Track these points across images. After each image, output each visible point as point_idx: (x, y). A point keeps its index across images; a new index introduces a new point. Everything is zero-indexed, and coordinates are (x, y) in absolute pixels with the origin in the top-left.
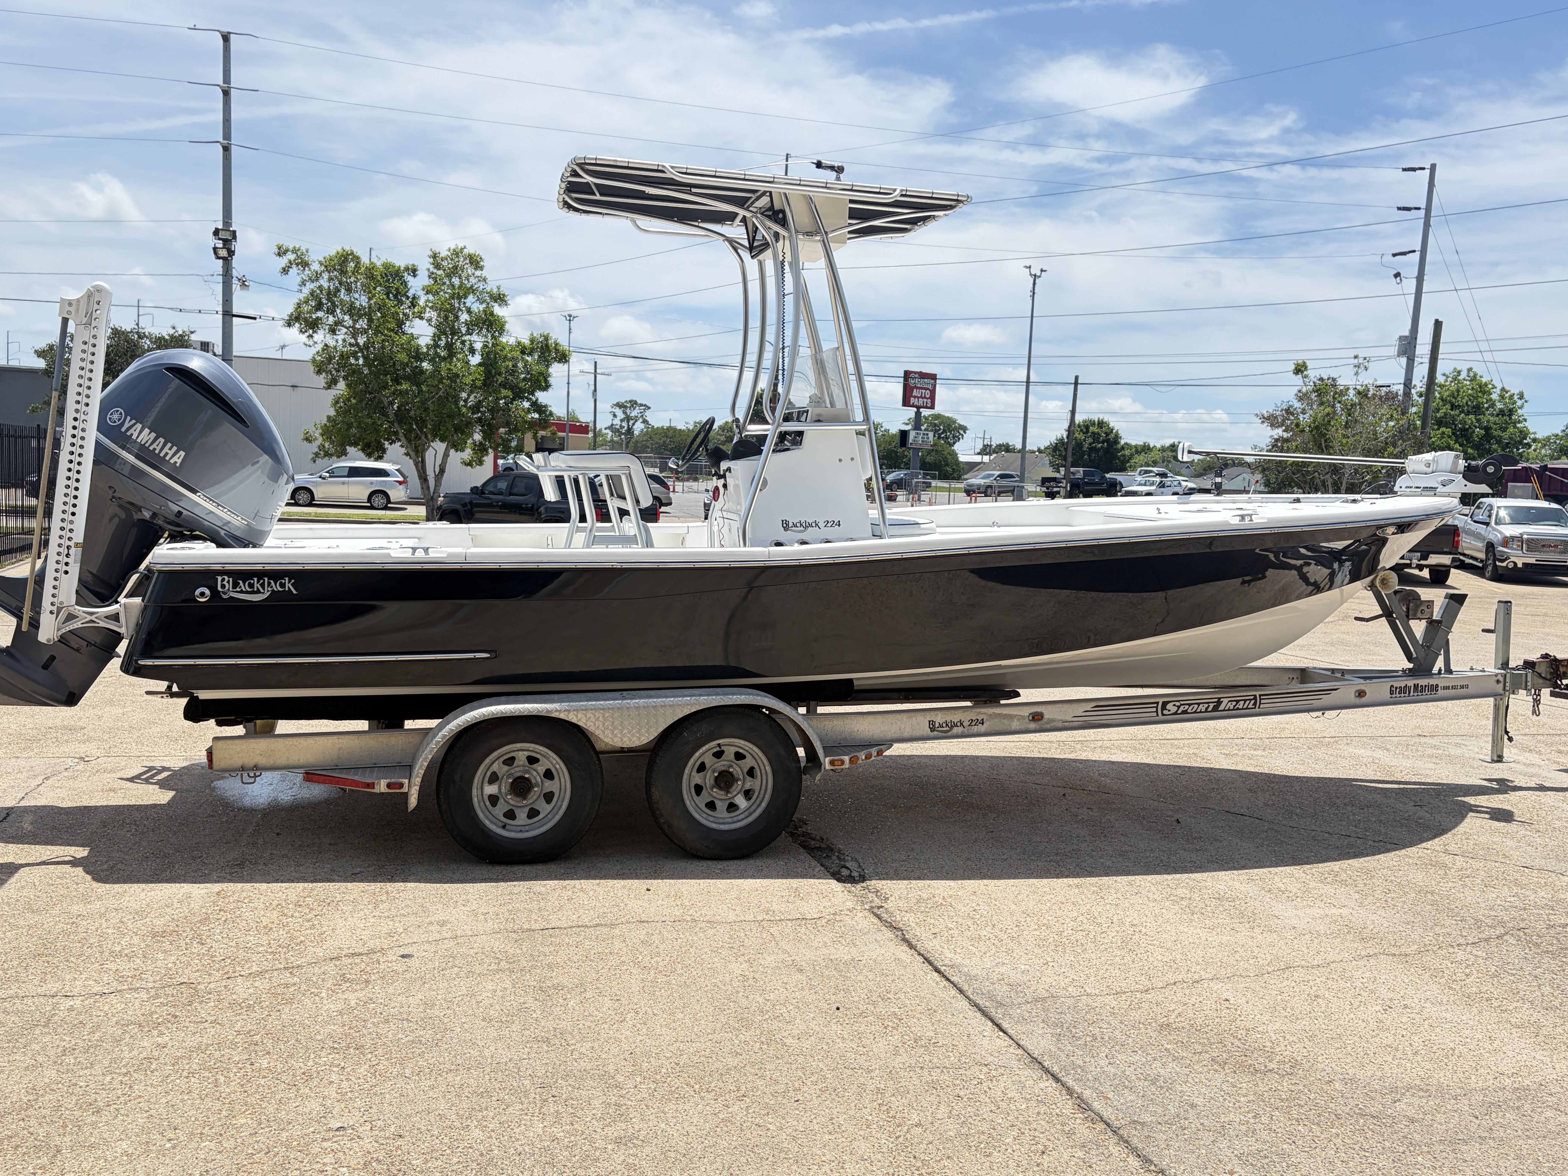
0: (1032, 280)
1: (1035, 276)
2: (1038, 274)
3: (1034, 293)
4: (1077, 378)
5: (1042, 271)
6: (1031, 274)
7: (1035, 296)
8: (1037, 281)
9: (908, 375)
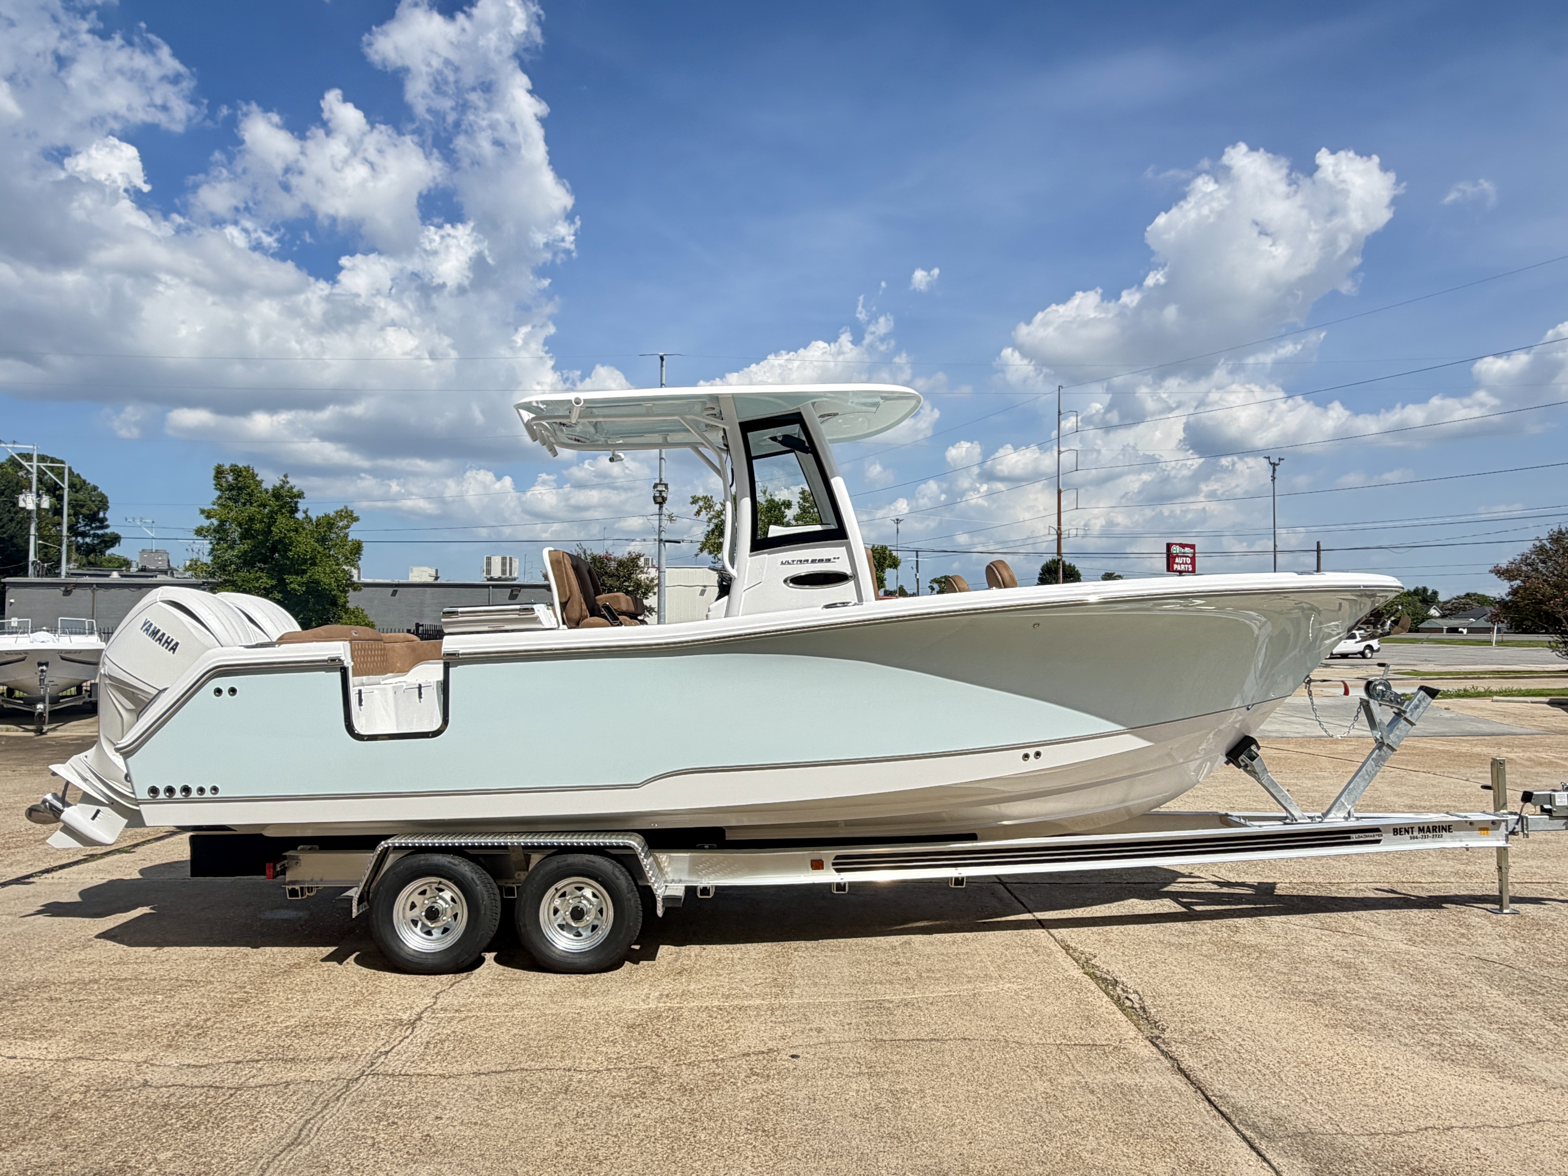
6: (1271, 463)
9: (1169, 546)
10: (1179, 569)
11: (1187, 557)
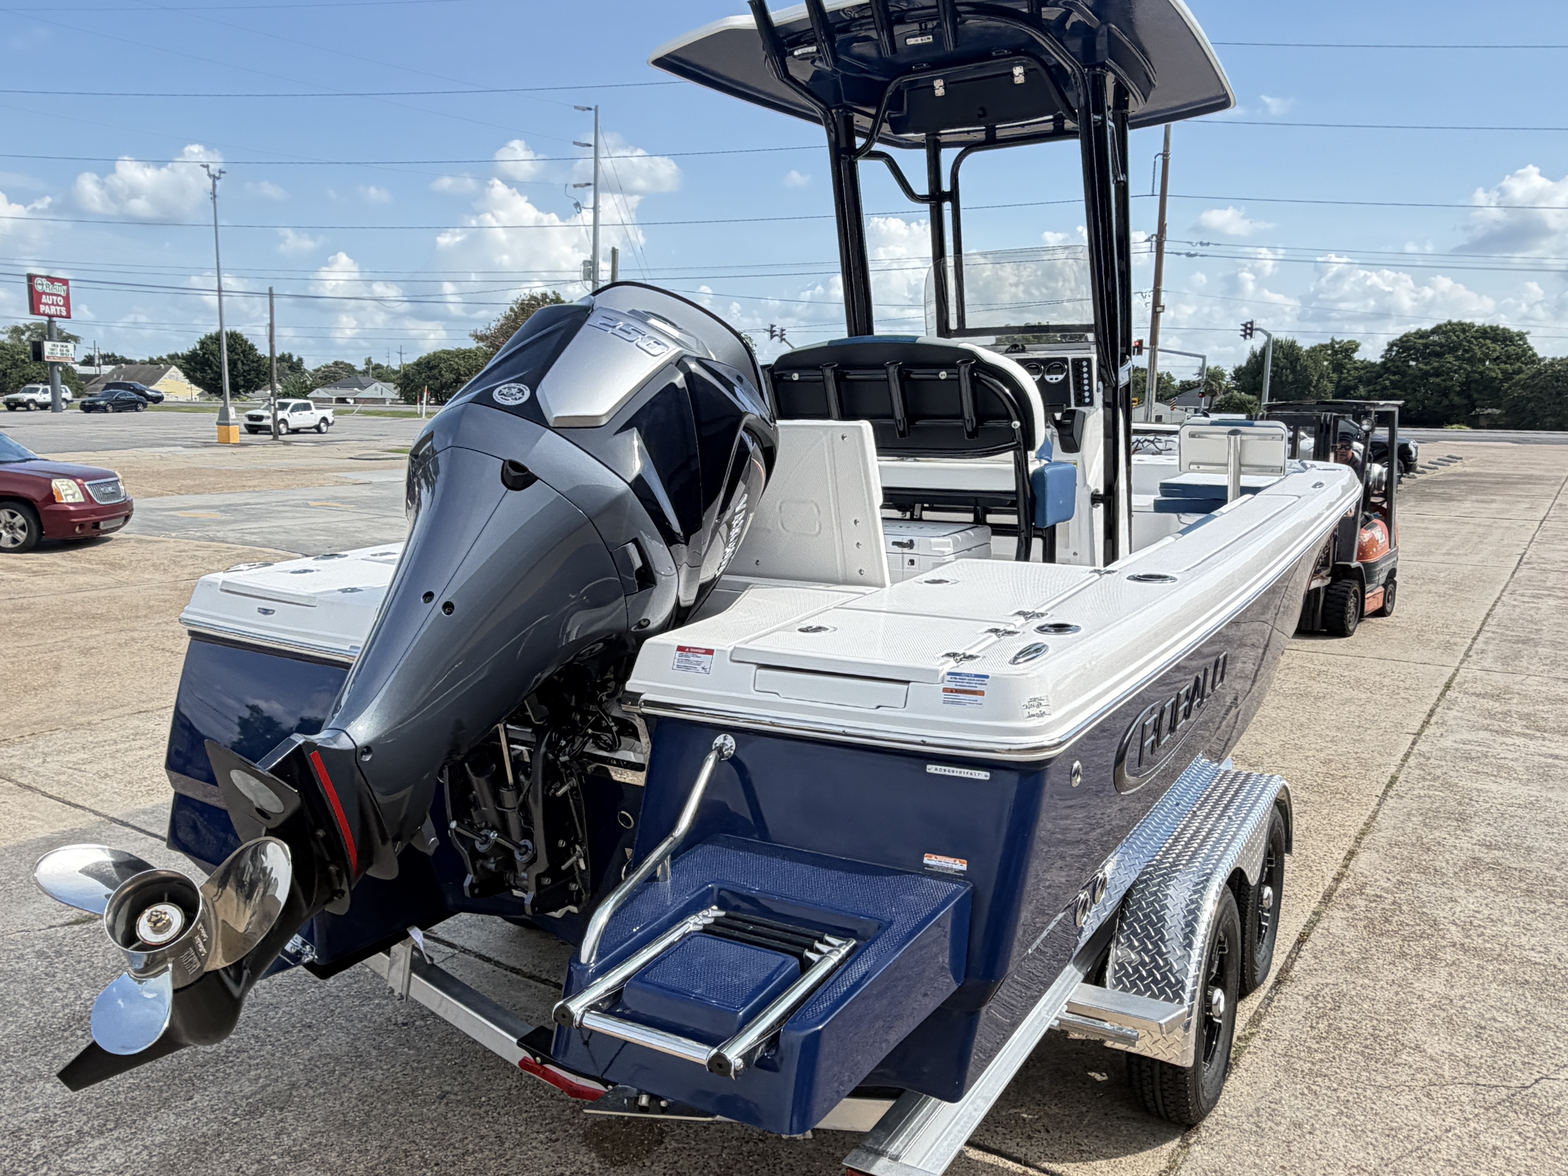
0: (210, 181)
1: (214, 176)
2: (217, 175)
3: (215, 196)
4: (271, 289)
5: (220, 172)
6: (209, 175)
7: (217, 200)
8: (217, 182)
9: (31, 278)
10: (46, 312)
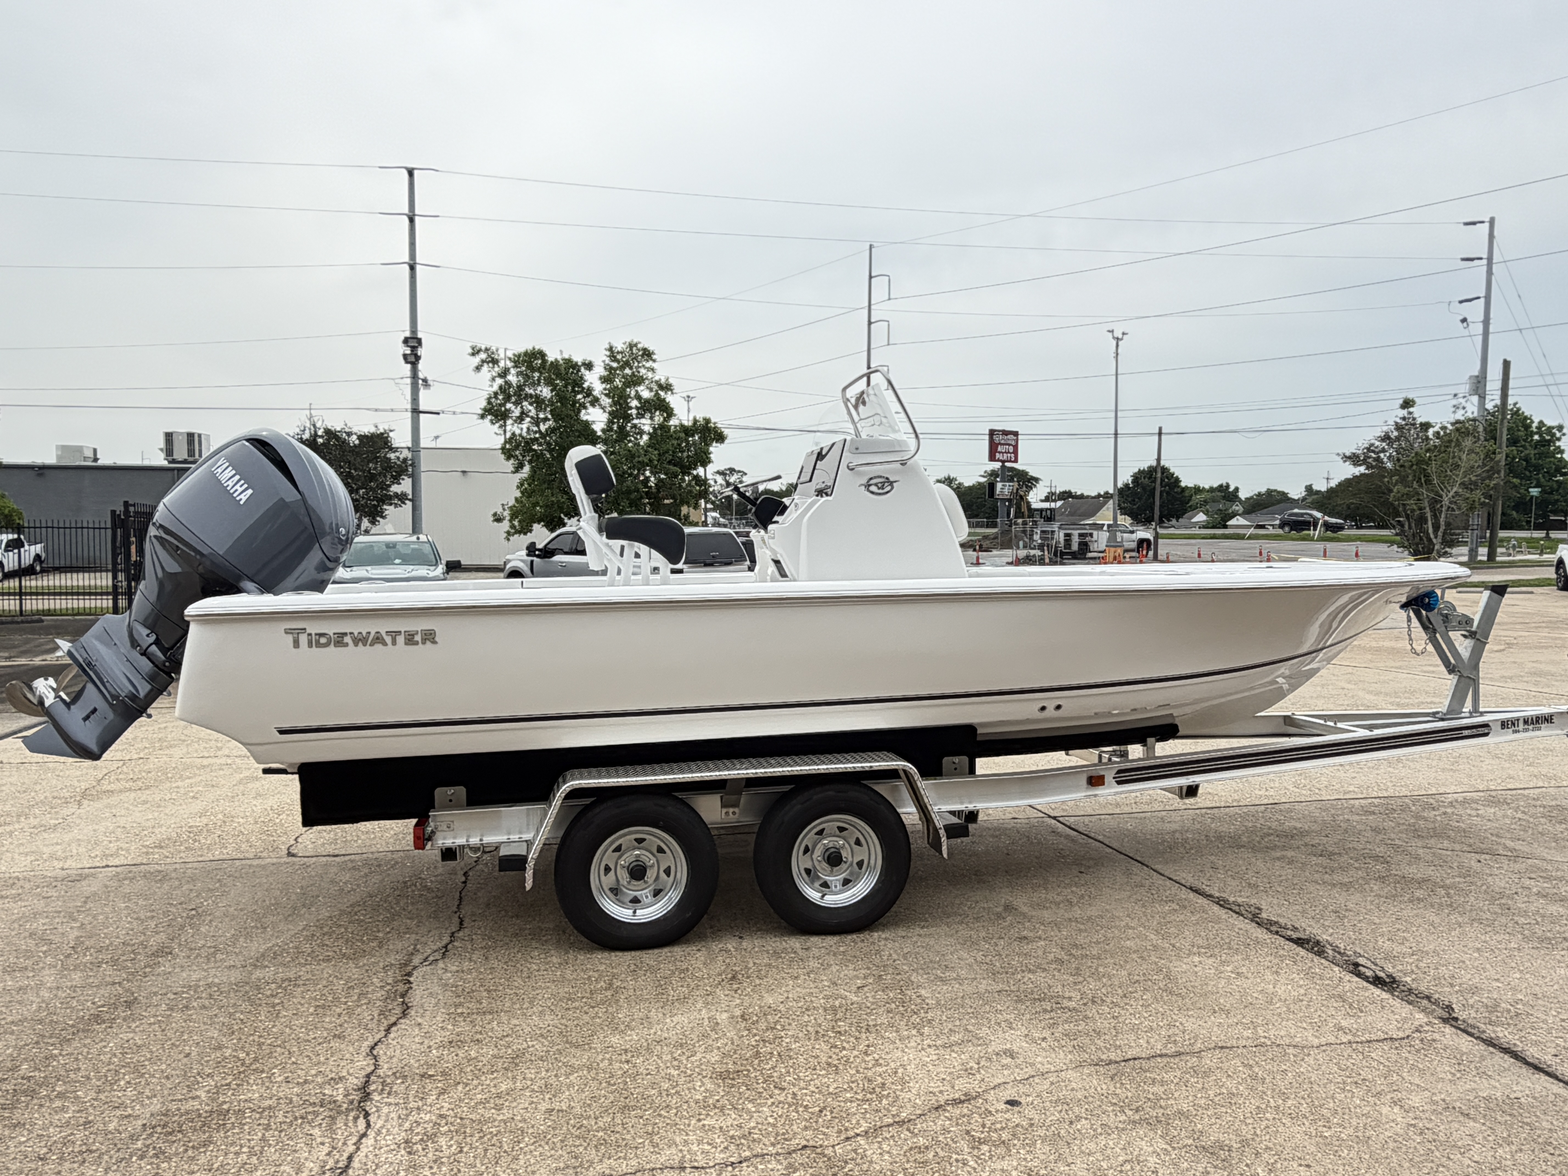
0: (1114, 342)
1: (1118, 339)
2: (1120, 336)
3: (1117, 354)
4: (1160, 428)
5: (1124, 334)
6: (1114, 338)
7: (1119, 357)
8: (1120, 343)
9: (992, 433)
10: (1001, 458)
11: (1009, 445)
